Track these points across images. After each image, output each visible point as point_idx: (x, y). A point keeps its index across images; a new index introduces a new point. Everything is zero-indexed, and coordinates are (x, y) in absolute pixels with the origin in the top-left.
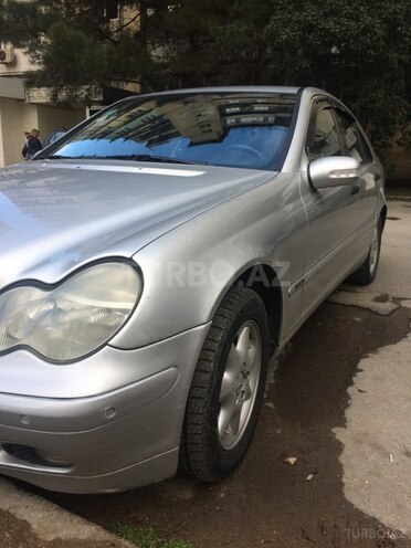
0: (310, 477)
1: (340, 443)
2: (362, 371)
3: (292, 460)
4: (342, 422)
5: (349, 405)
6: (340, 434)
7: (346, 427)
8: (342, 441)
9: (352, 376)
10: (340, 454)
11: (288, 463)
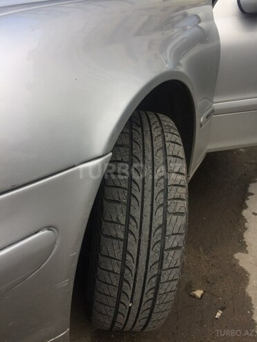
0: (218, 314)
1: (244, 271)
2: (252, 194)
3: (199, 293)
4: (243, 247)
5: (246, 229)
6: (243, 260)
7: (247, 252)
8: (247, 268)
9: (244, 200)
10: (246, 284)
11: (194, 296)
